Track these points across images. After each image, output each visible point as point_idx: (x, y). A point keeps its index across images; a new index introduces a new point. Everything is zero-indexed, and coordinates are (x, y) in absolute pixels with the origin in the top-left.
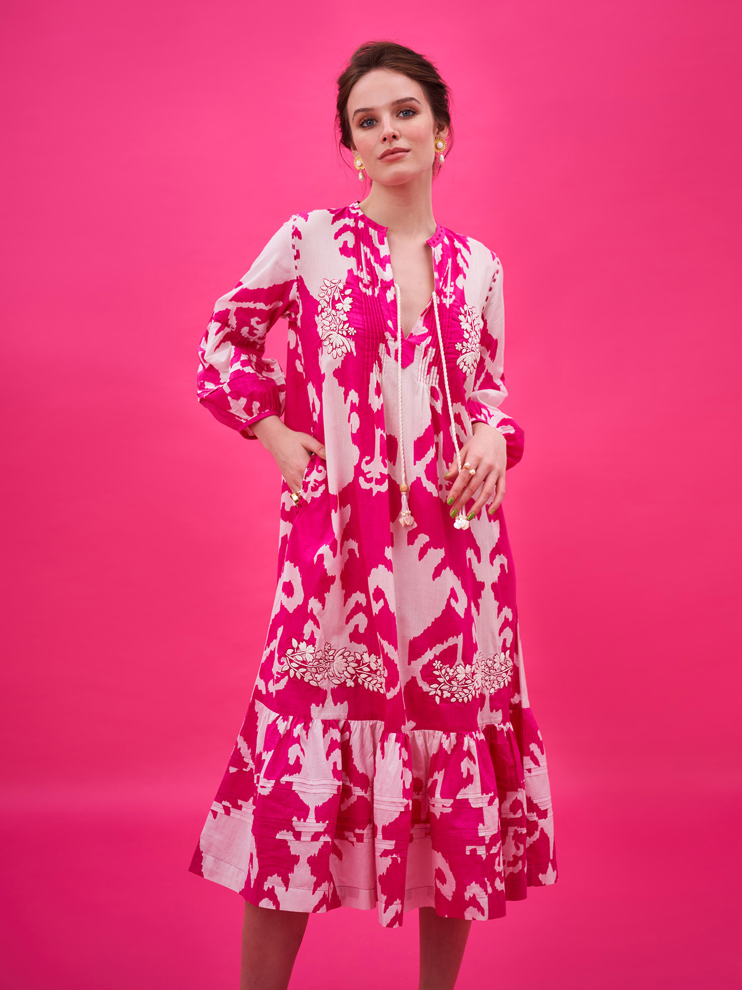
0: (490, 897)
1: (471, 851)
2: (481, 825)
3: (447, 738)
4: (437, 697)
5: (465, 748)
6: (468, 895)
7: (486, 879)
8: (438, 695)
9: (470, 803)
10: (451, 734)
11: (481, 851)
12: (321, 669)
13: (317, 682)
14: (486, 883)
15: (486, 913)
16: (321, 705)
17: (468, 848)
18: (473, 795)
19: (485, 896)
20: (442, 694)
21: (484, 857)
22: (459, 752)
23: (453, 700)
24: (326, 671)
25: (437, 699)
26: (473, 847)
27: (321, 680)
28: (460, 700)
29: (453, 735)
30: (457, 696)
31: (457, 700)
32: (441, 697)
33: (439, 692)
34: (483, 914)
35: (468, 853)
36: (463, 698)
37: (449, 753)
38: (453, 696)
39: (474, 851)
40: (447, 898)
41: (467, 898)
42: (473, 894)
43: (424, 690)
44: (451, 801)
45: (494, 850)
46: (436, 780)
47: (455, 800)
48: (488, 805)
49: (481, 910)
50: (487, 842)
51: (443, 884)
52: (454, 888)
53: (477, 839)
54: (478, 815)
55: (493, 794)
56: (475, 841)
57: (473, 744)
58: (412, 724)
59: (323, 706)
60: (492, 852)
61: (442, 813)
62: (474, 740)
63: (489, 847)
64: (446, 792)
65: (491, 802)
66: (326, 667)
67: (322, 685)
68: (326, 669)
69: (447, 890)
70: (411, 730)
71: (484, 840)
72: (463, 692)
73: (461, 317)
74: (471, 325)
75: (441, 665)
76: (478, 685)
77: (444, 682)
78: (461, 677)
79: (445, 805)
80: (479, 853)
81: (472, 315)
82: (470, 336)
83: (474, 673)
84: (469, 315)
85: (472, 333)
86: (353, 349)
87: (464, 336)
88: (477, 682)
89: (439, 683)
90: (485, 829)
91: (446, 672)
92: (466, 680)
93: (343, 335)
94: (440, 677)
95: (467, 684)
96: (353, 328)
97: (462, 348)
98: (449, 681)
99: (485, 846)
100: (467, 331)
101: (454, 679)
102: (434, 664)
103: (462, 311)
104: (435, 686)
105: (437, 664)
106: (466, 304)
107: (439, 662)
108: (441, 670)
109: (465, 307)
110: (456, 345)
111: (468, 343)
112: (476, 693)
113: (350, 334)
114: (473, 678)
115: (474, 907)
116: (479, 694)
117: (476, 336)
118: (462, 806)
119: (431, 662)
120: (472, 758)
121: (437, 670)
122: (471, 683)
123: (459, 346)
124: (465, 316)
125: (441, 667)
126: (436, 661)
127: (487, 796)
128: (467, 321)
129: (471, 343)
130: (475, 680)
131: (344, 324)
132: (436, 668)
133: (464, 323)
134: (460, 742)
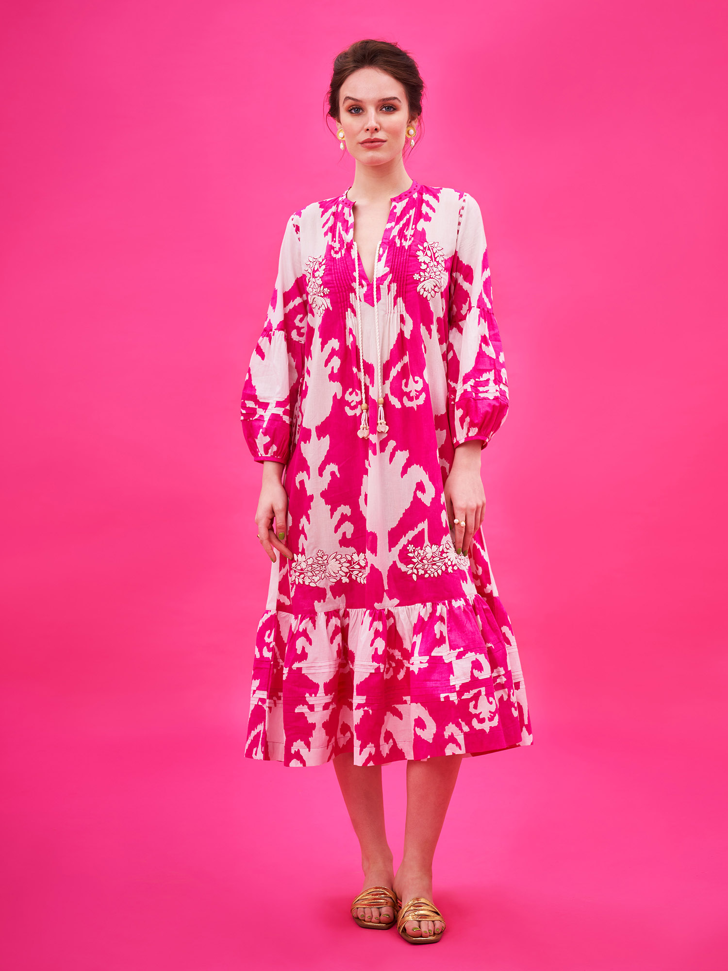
0: (465, 734)
1: (445, 698)
2: (451, 676)
3: (424, 607)
4: (414, 575)
5: (438, 614)
6: (447, 734)
7: (460, 720)
8: (414, 573)
9: (444, 660)
10: (427, 604)
11: (453, 697)
12: (318, 572)
13: (315, 583)
14: (461, 723)
15: (463, 747)
16: (322, 600)
17: (442, 696)
18: (443, 652)
19: (461, 734)
20: (418, 572)
21: (456, 702)
22: (434, 618)
23: (427, 576)
24: (322, 572)
25: (415, 577)
26: (446, 694)
27: (318, 580)
28: (432, 575)
29: (429, 605)
30: (429, 572)
31: (430, 575)
32: (417, 575)
33: (415, 571)
34: (460, 748)
35: (442, 700)
36: (434, 573)
37: (426, 620)
38: (426, 572)
39: (447, 698)
40: (428, 741)
41: (446, 737)
42: (452, 733)
43: (403, 571)
44: (427, 658)
45: (466, 696)
46: (415, 643)
47: (430, 656)
48: (457, 659)
49: (458, 745)
50: (457, 689)
51: (424, 730)
52: (434, 731)
53: (449, 687)
54: (449, 669)
55: (462, 649)
56: (448, 689)
57: (445, 610)
58: (396, 601)
59: (324, 601)
60: (463, 697)
61: (420, 669)
62: (446, 607)
63: (460, 694)
64: (423, 651)
65: (459, 656)
66: (321, 569)
67: (321, 585)
68: (322, 571)
69: (428, 734)
70: (396, 606)
71: (455, 688)
72: (433, 568)
73: (418, 253)
74: (431, 257)
75: (414, 548)
76: (452, 562)
77: (418, 562)
78: (429, 556)
79: (422, 661)
80: (451, 699)
81: (432, 249)
82: (428, 267)
83: (443, 552)
84: (429, 249)
85: (432, 264)
86: (329, 305)
87: (421, 267)
88: (449, 560)
89: (414, 563)
90: (455, 679)
91: (418, 553)
92: (434, 557)
93: (321, 296)
94: (414, 557)
95: (436, 561)
96: (327, 288)
97: (419, 277)
98: (421, 561)
99: (456, 693)
100: (425, 263)
101: (425, 558)
102: (408, 548)
103: (421, 248)
104: (411, 566)
105: (411, 548)
106: (426, 241)
107: (412, 546)
108: (414, 552)
109: (425, 244)
110: (414, 276)
111: (425, 273)
112: (447, 568)
113: (326, 294)
114: (441, 556)
115: (453, 743)
116: (453, 570)
117: (437, 266)
118: (436, 662)
119: (405, 546)
120: (444, 622)
121: (411, 553)
122: (439, 560)
123: (416, 277)
124: (423, 252)
125: (414, 550)
126: (409, 545)
127: (456, 651)
128: (426, 255)
129: (429, 272)
130: (445, 558)
131: (320, 287)
132: (410, 551)
133: (422, 257)
134: (434, 610)
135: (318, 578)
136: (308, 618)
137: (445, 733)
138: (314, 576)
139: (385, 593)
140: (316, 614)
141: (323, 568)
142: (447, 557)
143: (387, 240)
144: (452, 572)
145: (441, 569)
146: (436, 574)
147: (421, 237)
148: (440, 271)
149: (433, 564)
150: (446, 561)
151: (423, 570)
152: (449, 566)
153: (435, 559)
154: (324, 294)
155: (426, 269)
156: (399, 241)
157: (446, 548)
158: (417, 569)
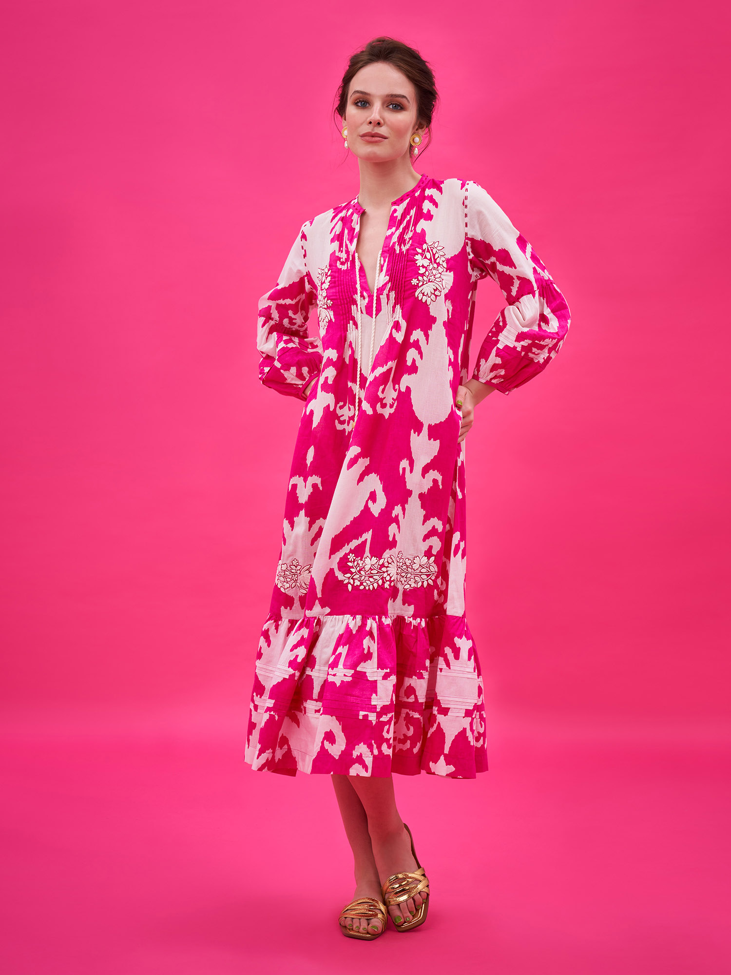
0: (375, 757)
1: (364, 716)
2: (374, 695)
3: (353, 619)
4: (349, 585)
5: (368, 628)
6: (355, 754)
7: (373, 741)
8: (350, 583)
9: (367, 676)
10: (357, 616)
11: (372, 717)
12: (289, 580)
13: (285, 589)
14: (373, 745)
15: (370, 770)
16: (289, 608)
17: (362, 713)
18: (371, 669)
19: (371, 756)
20: (354, 582)
21: (374, 723)
22: (362, 631)
23: (362, 587)
24: (293, 581)
25: (350, 587)
26: (366, 713)
27: (288, 588)
28: (367, 588)
29: (359, 617)
30: (365, 584)
31: (365, 587)
32: (353, 585)
33: (352, 581)
34: (367, 771)
35: (361, 717)
36: (369, 586)
37: (354, 632)
38: (362, 584)
39: (366, 716)
40: (335, 756)
41: (354, 756)
42: (361, 753)
43: (339, 579)
44: (352, 672)
45: (384, 719)
46: (340, 654)
47: (356, 671)
48: (383, 679)
49: (366, 767)
50: (378, 710)
51: (332, 745)
52: (343, 748)
53: (370, 706)
54: (373, 687)
55: (388, 671)
56: (368, 708)
57: (375, 626)
58: (327, 610)
59: (291, 609)
60: (381, 719)
61: (342, 681)
62: (376, 622)
63: (379, 715)
64: (348, 664)
65: (386, 677)
66: (293, 578)
67: (290, 593)
68: (293, 579)
69: (336, 750)
70: (326, 615)
71: (376, 708)
72: (369, 581)
73: (416, 257)
74: (430, 260)
75: (354, 558)
76: (391, 578)
77: (356, 572)
78: (367, 568)
79: (346, 674)
80: (370, 719)
81: (432, 250)
82: (427, 270)
83: (383, 566)
84: (428, 251)
85: (431, 267)
86: (332, 317)
87: (419, 272)
88: (389, 575)
89: (352, 573)
90: (378, 699)
91: (358, 564)
92: (372, 570)
93: (325, 308)
94: (352, 567)
95: (373, 574)
96: (330, 301)
97: (418, 282)
98: (359, 572)
99: (376, 713)
100: (423, 266)
101: (363, 570)
102: (349, 557)
103: (419, 251)
104: (348, 575)
105: (351, 557)
106: (426, 243)
107: (353, 555)
108: (354, 562)
109: (425, 246)
110: (412, 281)
111: (424, 277)
112: (383, 583)
113: (329, 306)
114: (380, 569)
115: (360, 764)
116: (390, 585)
117: (438, 268)
118: (360, 677)
119: (346, 555)
120: (373, 638)
121: (351, 562)
122: (377, 573)
123: (414, 282)
124: (422, 255)
125: (354, 560)
126: (351, 554)
127: (382, 671)
128: (426, 257)
129: (428, 276)
130: (384, 572)
131: (325, 299)
132: (350, 560)
133: (420, 261)
134: (364, 624)
135: (288, 585)
136: (273, 621)
137: (353, 752)
138: (285, 582)
139: (317, 600)
140: (280, 618)
141: (295, 578)
142: (387, 571)
143: (388, 248)
144: (388, 587)
145: (378, 583)
146: (371, 588)
147: (420, 239)
148: (440, 273)
149: (370, 577)
150: (385, 575)
151: (359, 581)
152: (387, 581)
153: (372, 572)
154: (327, 306)
155: (425, 273)
156: (398, 247)
157: (388, 562)
158: (354, 580)
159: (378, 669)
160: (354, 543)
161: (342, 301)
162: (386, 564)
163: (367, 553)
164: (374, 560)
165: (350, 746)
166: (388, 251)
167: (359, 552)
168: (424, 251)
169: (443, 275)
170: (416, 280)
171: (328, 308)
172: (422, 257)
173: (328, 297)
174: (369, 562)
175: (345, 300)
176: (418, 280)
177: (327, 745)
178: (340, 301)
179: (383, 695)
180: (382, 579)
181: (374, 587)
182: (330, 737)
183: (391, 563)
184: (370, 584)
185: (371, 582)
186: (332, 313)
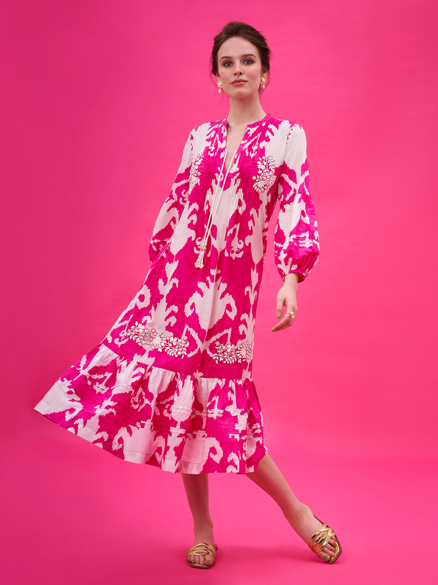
0: (240, 462)
1: (232, 436)
2: (236, 424)
3: (221, 381)
5: (230, 386)
6: (229, 459)
7: (239, 452)
8: (217, 359)
9: (231, 414)
10: (223, 379)
11: (237, 437)
13: (142, 344)
14: (239, 454)
15: (238, 469)
17: (230, 435)
18: (233, 410)
19: (238, 460)
20: (219, 359)
21: (238, 440)
22: (227, 388)
23: (225, 362)
24: (149, 341)
25: (217, 361)
26: (233, 435)
27: (145, 344)
29: (224, 380)
30: (226, 360)
31: (227, 362)
32: (219, 361)
35: (230, 437)
36: (229, 361)
38: (224, 360)
39: (233, 437)
40: (217, 462)
41: (229, 461)
42: (232, 459)
43: (211, 357)
45: (244, 438)
46: (215, 401)
47: (224, 410)
48: (241, 415)
49: (236, 467)
50: (240, 432)
51: (215, 455)
52: (222, 456)
53: (235, 431)
54: (235, 419)
55: (243, 410)
56: (234, 432)
57: (234, 385)
58: (202, 374)
60: (242, 438)
61: (217, 416)
62: (234, 383)
63: (241, 436)
64: (220, 406)
65: (242, 413)
69: (217, 458)
70: (201, 377)
71: (238, 431)
72: (230, 358)
73: (258, 162)
74: (266, 166)
75: (219, 344)
76: (242, 357)
77: (221, 353)
78: (229, 350)
79: (220, 412)
80: (235, 438)
81: (267, 161)
82: (263, 172)
83: (237, 350)
84: (265, 161)
85: (265, 171)
86: (199, 183)
87: (258, 172)
88: (241, 355)
89: (218, 353)
90: (239, 426)
91: (222, 348)
92: (232, 352)
93: (195, 176)
94: (218, 350)
95: (232, 354)
96: (200, 172)
97: (256, 179)
98: (223, 352)
99: (239, 435)
100: (261, 169)
101: (226, 351)
102: (216, 343)
103: (260, 159)
104: (216, 354)
105: (218, 343)
106: (265, 155)
107: (219, 342)
108: (219, 346)
109: (264, 157)
110: (253, 177)
111: (260, 176)
112: (237, 360)
113: (198, 175)
114: (236, 352)
115: (232, 465)
116: (242, 361)
117: (269, 172)
118: (227, 414)
119: (214, 342)
120: (232, 392)
121: (217, 346)
122: (234, 354)
123: (254, 178)
124: (262, 162)
125: (219, 345)
126: (217, 342)
127: (240, 410)
128: (263, 164)
129: (263, 176)
130: (238, 353)
131: (196, 171)
132: (217, 345)
133: (260, 166)
134: (227, 383)
138: (143, 340)
142: (240, 353)
143: (241, 151)
144: (241, 362)
145: (234, 360)
146: (231, 362)
147: (261, 152)
148: (270, 176)
149: (230, 356)
150: (239, 355)
151: (222, 358)
152: (239, 359)
153: (232, 353)
154: (197, 175)
155: (261, 174)
156: (248, 152)
157: (240, 347)
158: (219, 357)
159: (237, 409)
160: (219, 335)
161: (207, 175)
162: (239, 349)
163: (229, 342)
164: (233, 345)
165: (226, 455)
166: (241, 152)
167: (223, 341)
168: (263, 160)
169: (272, 177)
170: (255, 177)
171: (197, 176)
172: (262, 163)
173: (199, 170)
174: (230, 347)
175: (209, 175)
176: (256, 177)
177: (212, 455)
178: (206, 175)
179: (242, 424)
180: (237, 357)
181: (232, 362)
182: (213, 450)
183: (242, 348)
184: (230, 361)
185: (231, 359)
186: (199, 180)
